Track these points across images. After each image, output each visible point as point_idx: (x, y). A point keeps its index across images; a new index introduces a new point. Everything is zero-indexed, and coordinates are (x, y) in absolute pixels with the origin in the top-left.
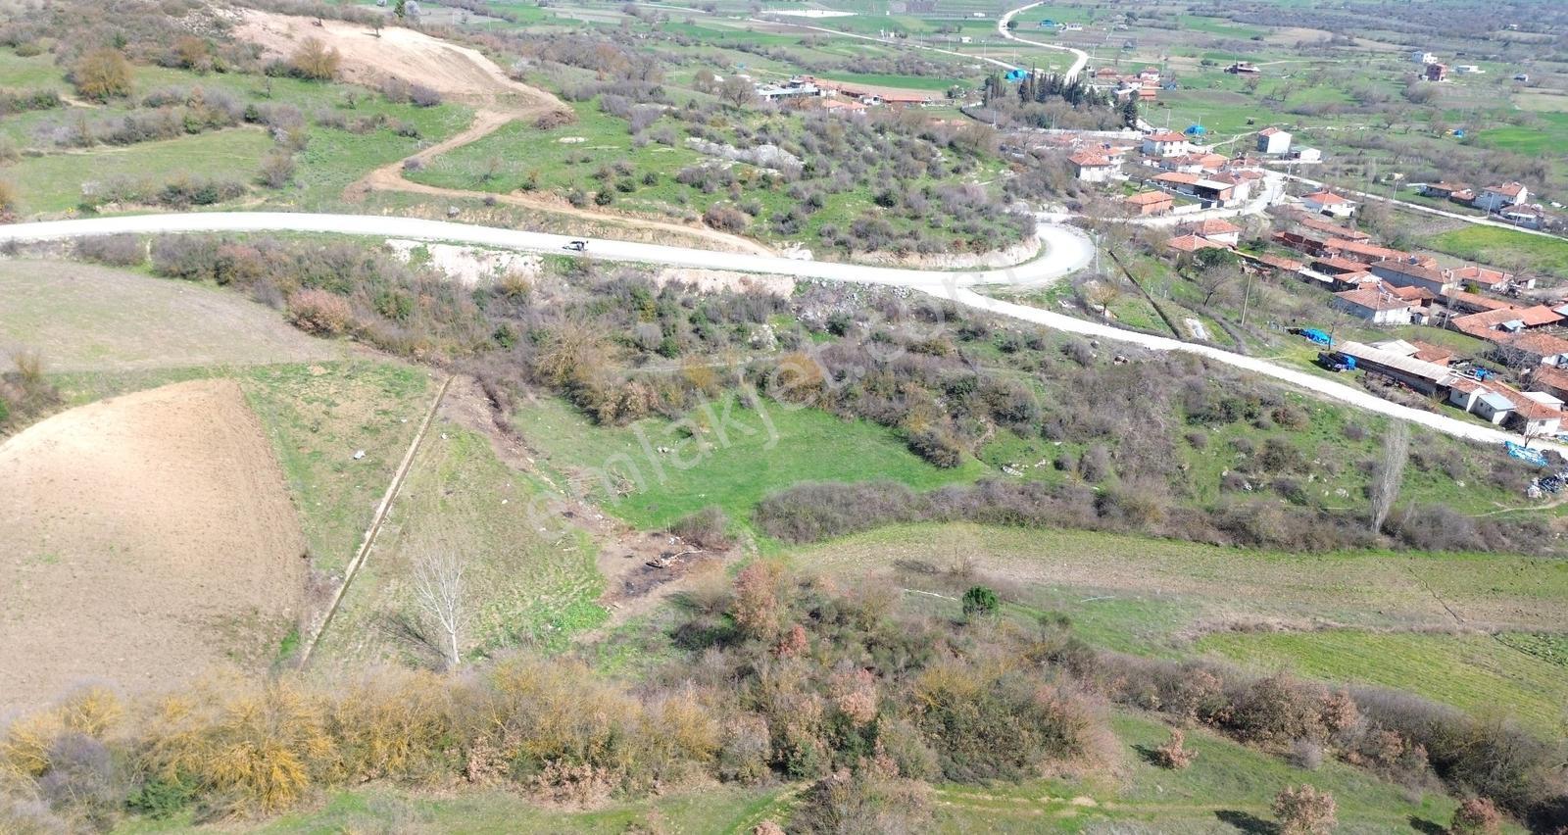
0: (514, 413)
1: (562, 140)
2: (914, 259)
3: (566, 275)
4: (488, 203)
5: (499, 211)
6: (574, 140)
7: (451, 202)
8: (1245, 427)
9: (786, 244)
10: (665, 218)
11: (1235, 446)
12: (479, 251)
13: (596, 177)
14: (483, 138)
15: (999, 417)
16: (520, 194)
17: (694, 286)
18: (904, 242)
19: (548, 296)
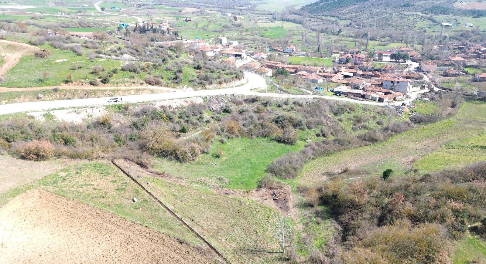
0: (152, 166)
1: (56, 61)
2: (224, 85)
3: (120, 112)
4: (56, 90)
5: (62, 93)
6: (62, 60)
7: (36, 93)
8: (346, 113)
9: (181, 87)
10: (133, 84)
11: (349, 119)
12: (75, 110)
13: (92, 73)
14: (17, 64)
15: (294, 126)
16: (65, 85)
17: (170, 107)
18: (218, 80)
19: (118, 122)
